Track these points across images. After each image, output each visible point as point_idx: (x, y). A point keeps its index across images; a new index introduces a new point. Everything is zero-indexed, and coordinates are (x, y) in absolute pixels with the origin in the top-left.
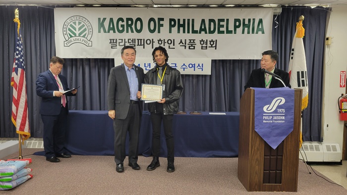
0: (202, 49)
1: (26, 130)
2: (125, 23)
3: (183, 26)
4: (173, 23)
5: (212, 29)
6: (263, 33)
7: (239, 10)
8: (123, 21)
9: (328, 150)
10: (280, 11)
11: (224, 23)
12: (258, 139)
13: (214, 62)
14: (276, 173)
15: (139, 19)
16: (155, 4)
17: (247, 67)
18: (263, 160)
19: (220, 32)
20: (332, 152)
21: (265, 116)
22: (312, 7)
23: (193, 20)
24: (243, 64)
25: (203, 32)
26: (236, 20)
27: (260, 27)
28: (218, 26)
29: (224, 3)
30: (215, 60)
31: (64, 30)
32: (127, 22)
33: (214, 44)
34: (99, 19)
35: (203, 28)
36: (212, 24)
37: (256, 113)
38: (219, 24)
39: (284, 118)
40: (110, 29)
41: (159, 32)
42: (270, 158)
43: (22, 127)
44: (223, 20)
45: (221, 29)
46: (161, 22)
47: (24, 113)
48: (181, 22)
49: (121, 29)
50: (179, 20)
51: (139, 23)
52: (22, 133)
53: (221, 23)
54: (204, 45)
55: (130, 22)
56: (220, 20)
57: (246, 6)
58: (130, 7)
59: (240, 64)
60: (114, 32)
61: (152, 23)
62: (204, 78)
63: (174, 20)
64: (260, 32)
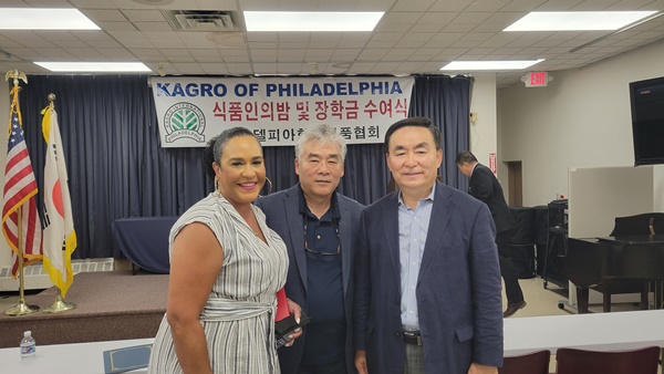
22: (452, 77)
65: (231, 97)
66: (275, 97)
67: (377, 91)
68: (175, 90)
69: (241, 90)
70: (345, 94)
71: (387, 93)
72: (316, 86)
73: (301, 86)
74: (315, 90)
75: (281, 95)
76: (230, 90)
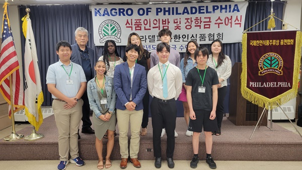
14: (254, 114)
18: (245, 107)
22: (272, 1)
42: (250, 105)
65: (136, 16)
66: (161, 16)
67: (224, 11)
68: (104, 12)
69: (141, 12)
70: (204, 13)
71: (230, 12)
72: (186, 8)
73: (177, 8)
74: (186, 11)
75: (165, 14)
76: (136, 12)
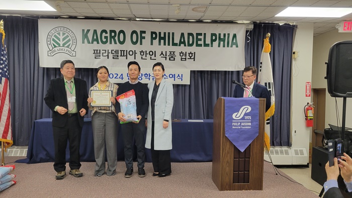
0: (181, 60)
1: (9, 138)
2: (108, 35)
3: (164, 38)
4: (154, 36)
5: (191, 42)
6: (237, 46)
7: (215, 25)
8: (106, 33)
9: (296, 154)
10: (251, 27)
11: (202, 37)
12: (228, 143)
13: (193, 73)
14: (244, 173)
15: (122, 31)
16: (138, 18)
17: (223, 77)
18: (232, 162)
19: (198, 45)
20: (300, 155)
21: (234, 122)
22: (281, 24)
23: (173, 34)
24: (220, 75)
25: (182, 45)
26: (213, 35)
27: (234, 41)
28: (196, 40)
29: (201, 19)
30: (194, 71)
31: (48, 40)
32: (111, 34)
33: (192, 56)
34: (83, 30)
35: (182, 41)
36: (191, 37)
37: (226, 120)
38: (197, 37)
39: (250, 124)
40: (93, 40)
41: (141, 44)
42: (239, 160)
43: (5, 135)
44: (201, 34)
45: (199, 42)
46: (143, 35)
47: (7, 121)
48: (162, 35)
49: (104, 40)
50: (160, 33)
51: (122, 35)
52: (4, 140)
53: (199, 37)
54: (183, 57)
55: (113, 34)
56: (198, 34)
57: (222, 22)
58: (113, 19)
59: (217, 75)
60: (98, 43)
61: (134, 35)
62: (183, 88)
63: (155, 33)
64: (234, 46)
